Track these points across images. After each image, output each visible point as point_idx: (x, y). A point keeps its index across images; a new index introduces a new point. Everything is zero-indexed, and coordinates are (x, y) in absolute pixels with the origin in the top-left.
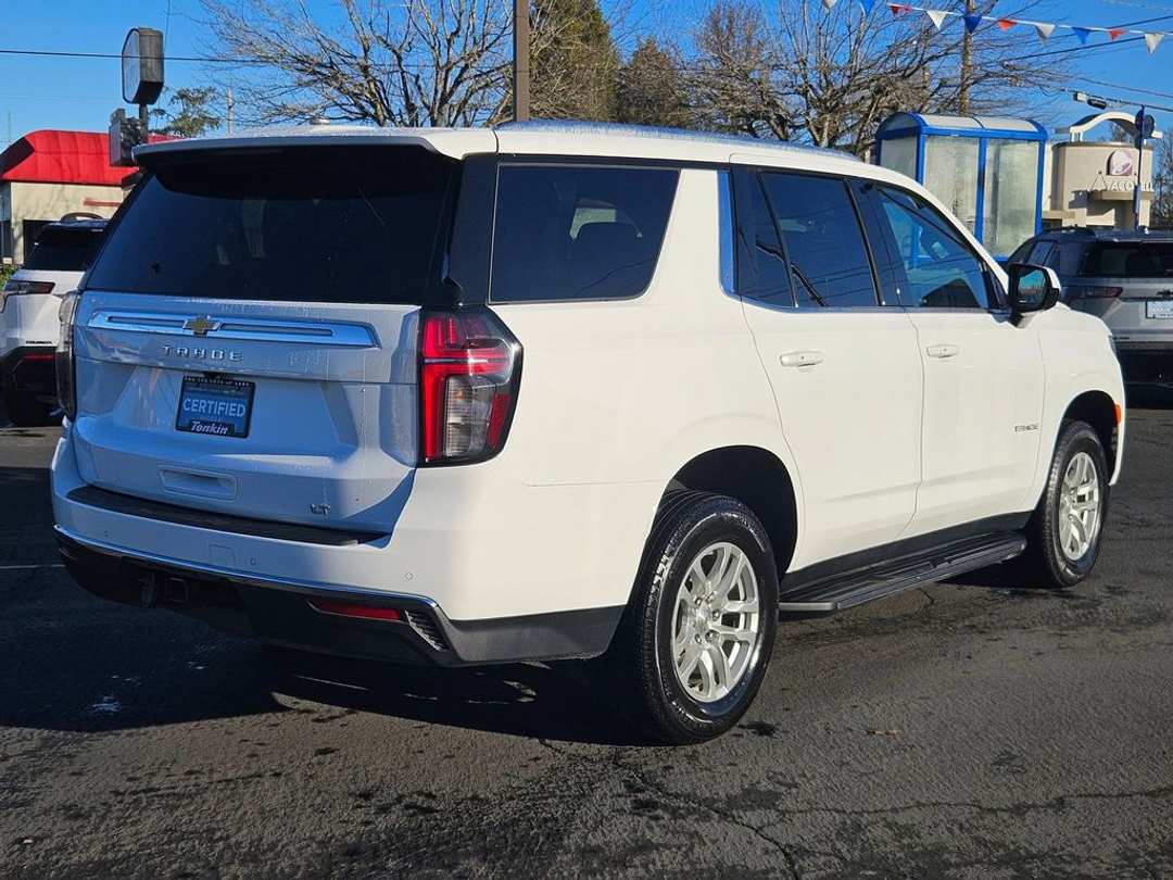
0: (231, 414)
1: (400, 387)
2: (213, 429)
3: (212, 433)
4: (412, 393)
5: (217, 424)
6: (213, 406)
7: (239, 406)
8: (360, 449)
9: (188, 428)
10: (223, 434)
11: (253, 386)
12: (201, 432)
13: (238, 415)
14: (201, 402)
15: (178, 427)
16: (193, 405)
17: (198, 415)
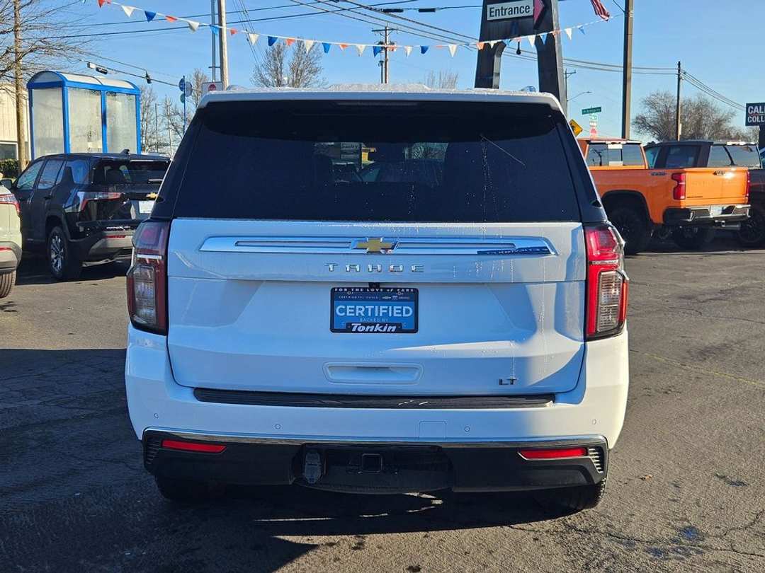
0: (395, 315)
1: (572, 284)
2: (378, 328)
3: (378, 332)
4: (580, 288)
5: (383, 325)
6: (373, 310)
7: (404, 308)
8: (538, 332)
9: (348, 329)
10: (391, 332)
11: (416, 291)
12: (364, 332)
13: (404, 315)
14: (358, 307)
15: (333, 330)
16: (348, 311)
17: (356, 319)
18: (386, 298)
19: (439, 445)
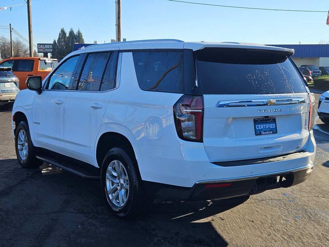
0: (271, 127)
3: (268, 134)
5: (269, 131)
6: (265, 126)
7: (273, 124)
9: (260, 134)
10: (271, 134)
11: (275, 118)
12: (265, 134)
13: (274, 127)
14: (262, 125)
15: (256, 135)
16: (259, 127)
17: (261, 130)
18: (268, 121)
19: (291, 171)
